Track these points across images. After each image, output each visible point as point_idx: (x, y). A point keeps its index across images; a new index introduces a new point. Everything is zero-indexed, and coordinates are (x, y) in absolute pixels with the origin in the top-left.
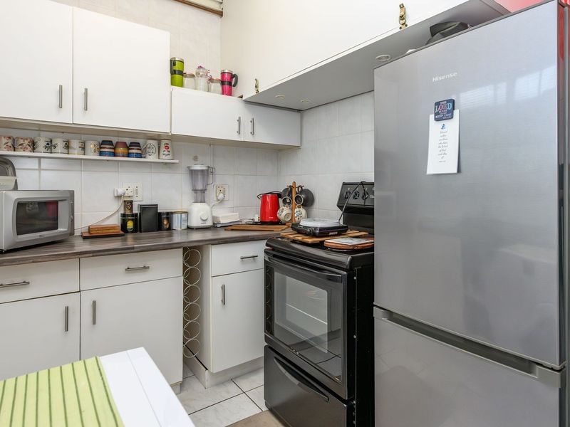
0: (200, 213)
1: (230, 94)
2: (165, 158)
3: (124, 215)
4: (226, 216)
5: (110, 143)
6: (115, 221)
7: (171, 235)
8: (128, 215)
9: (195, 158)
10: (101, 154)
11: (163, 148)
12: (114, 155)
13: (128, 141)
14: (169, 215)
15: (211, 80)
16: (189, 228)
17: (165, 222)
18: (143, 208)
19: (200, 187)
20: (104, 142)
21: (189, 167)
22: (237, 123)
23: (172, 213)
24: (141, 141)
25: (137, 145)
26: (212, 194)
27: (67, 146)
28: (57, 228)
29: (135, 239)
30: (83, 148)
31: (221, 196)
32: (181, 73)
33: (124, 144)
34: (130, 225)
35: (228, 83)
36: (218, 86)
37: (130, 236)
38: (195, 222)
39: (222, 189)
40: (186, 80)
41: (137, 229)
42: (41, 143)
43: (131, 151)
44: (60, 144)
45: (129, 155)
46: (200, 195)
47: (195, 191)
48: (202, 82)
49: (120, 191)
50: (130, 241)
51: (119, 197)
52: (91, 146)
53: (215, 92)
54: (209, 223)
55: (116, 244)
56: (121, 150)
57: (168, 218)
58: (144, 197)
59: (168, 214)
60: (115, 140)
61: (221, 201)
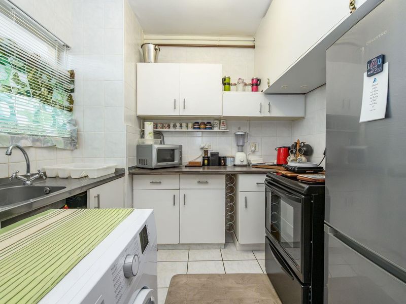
0: (240, 158)
1: (257, 90)
2: (223, 129)
3: (203, 157)
4: (255, 159)
5: (198, 123)
6: (200, 160)
7: (226, 168)
8: (206, 157)
9: (239, 128)
10: (194, 128)
11: (221, 124)
12: (199, 128)
13: (206, 122)
14: (225, 158)
15: (246, 85)
16: (235, 165)
17: (222, 162)
18: (212, 154)
19: (241, 144)
20: (196, 123)
21: (235, 133)
22: (259, 106)
23: (226, 157)
24: (212, 121)
25: (209, 123)
26: (249, 148)
27: (181, 126)
28: (174, 161)
29: (208, 168)
30: (187, 126)
31: (253, 149)
32: (229, 84)
33: (204, 123)
34: (206, 162)
35: (256, 84)
36: (250, 88)
37: (206, 167)
38: (237, 162)
39: (254, 145)
40: (232, 87)
41: (208, 165)
42: (172, 125)
43: (207, 126)
44: (178, 125)
45: (206, 128)
46: (241, 148)
47: (238, 146)
48: (241, 86)
49: (202, 146)
50: (206, 170)
51: (202, 149)
52: (190, 125)
53: (248, 91)
54: (245, 163)
55: (201, 170)
56: (202, 126)
57: (224, 160)
58: (213, 149)
59: (224, 157)
60: (200, 121)
61: (254, 152)
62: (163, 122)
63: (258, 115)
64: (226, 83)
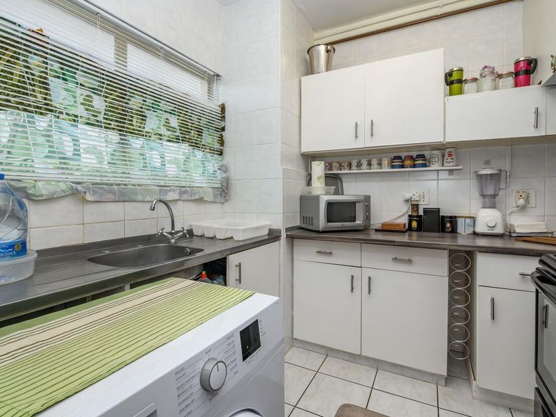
0: (488, 219)
1: (527, 83)
2: (449, 166)
3: (410, 216)
4: (524, 224)
5: (400, 158)
6: (405, 220)
7: (456, 238)
8: (414, 216)
9: (487, 163)
10: (393, 167)
11: (446, 157)
12: (402, 167)
13: (414, 154)
14: (453, 220)
15: (500, 76)
16: (475, 234)
17: (448, 225)
18: (426, 211)
19: (490, 191)
20: (395, 158)
21: (476, 172)
23: (456, 217)
24: (427, 153)
25: (422, 156)
26: (512, 199)
27: (369, 164)
28: (355, 221)
29: (419, 237)
30: (380, 164)
31: (521, 202)
32: (460, 81)
33: (411, 158)
34: (414, 224)
35: (525, 72)
36: (511, 80)
37: (415, 234)
38: (481, 228)
39: (524, 195)
40: (466, 87)
41: (419, 229)
42: (354, 164)
43: (418, 162)
44: (364, 162)
45: (414, 166)
46: (491, 201)
47: (483, 196)
48: (487, 82)
49: (408, 196)
50: (415, 238)
51: (407, 201)
52: (385, 162)
53: (505, 87)
54: (499, 230)
55: (405, 238)
56: (408, 162)
57: (451, 222)
58: (428, 203)
59: (451, 217)
60: (403, 155)
61: (523, 208)
62: (341, 159)
63: (531, 132)
64: (454, 81)
